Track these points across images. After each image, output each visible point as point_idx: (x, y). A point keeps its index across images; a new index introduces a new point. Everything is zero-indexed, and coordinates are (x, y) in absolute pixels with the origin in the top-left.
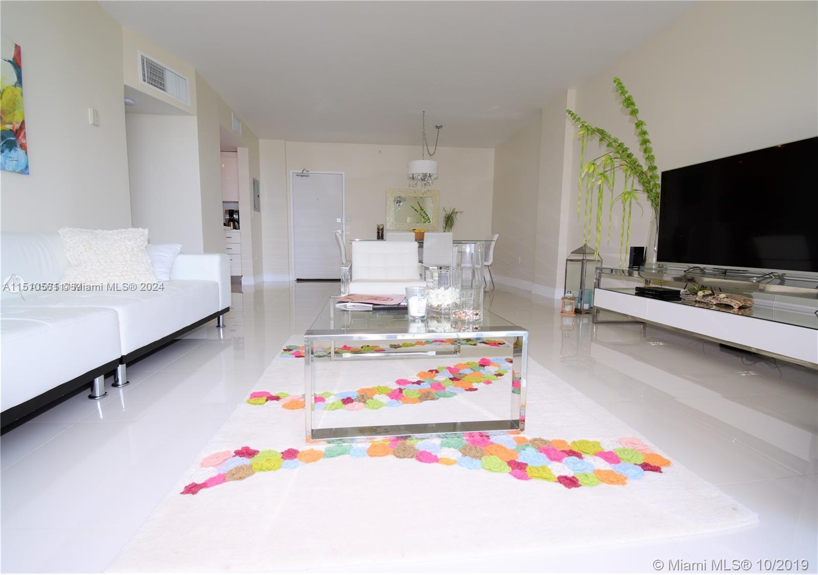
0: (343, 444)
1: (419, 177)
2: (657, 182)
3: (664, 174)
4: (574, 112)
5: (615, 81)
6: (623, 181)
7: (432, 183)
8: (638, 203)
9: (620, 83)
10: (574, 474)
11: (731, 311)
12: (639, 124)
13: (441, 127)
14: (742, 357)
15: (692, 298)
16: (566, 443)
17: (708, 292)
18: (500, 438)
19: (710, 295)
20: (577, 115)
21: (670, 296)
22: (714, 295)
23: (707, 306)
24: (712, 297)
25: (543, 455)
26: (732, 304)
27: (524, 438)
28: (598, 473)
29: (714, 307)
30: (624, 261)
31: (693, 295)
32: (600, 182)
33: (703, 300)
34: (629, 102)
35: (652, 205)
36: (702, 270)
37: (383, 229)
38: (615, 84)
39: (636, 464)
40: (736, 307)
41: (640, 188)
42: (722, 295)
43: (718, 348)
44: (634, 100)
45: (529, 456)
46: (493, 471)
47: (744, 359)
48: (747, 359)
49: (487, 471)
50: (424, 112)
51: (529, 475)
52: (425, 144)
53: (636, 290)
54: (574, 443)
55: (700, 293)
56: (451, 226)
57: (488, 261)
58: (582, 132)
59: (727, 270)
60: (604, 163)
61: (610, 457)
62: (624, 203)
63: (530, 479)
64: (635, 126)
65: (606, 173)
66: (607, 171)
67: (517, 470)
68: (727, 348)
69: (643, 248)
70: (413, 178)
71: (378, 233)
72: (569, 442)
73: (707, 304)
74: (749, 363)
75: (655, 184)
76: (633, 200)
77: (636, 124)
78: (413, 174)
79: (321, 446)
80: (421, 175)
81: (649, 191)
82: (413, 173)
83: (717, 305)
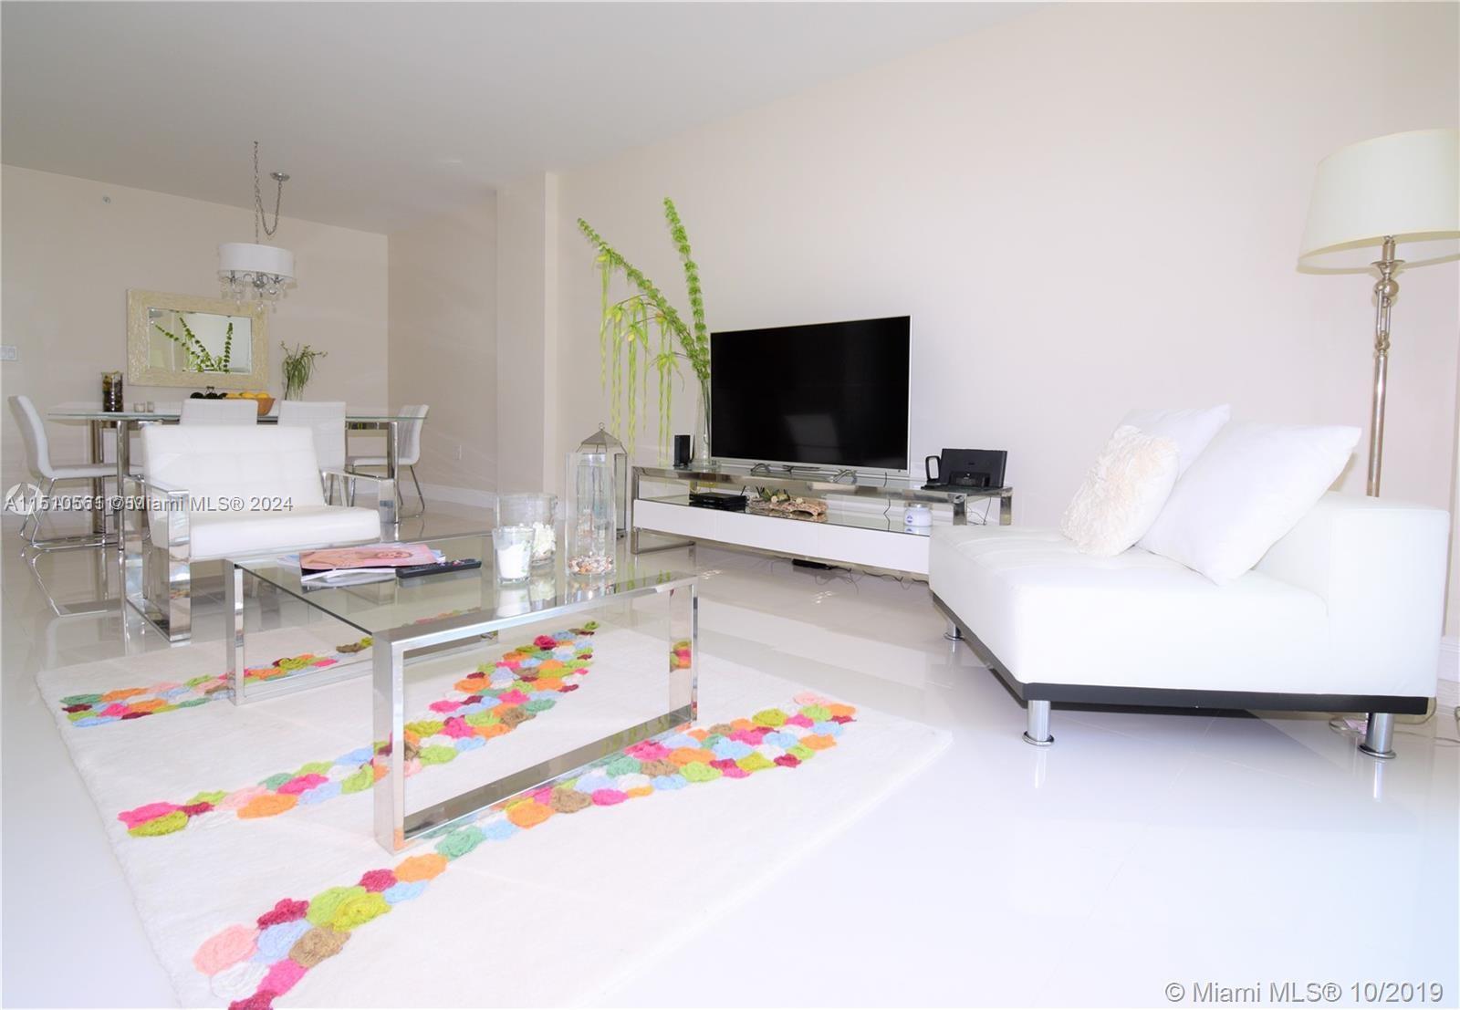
0: (458, 830)
1: (248, 279)
2: (705, 346)
3: (713, 336)
4: (589, 224)
5: (666, 203)
6: (658, 337)
7: (285, 295)
8: (678, 372)
9: (671, 208)
10: (786, 750)
11: (811, 519)
12: (689, 266)
13: (286, 178)
14: (816, 576)
15: (764, 505)
16: (747, 721)
17: (783, 497)
18: (674, 739)
19: (786, 500)
20: (593, 230)
21: (736, 504)
22: (789, 500)
23: (783, 515)
24: (787, 503)
25: (739, 743)
26: (811, 511)
27: (700, 731)
28: (805, 741)
29: (791, 516)
30: (665, 456)
31: (766, 502)
32: (631, 337)
33: (777, 508)
34: (680, 235)
35: (699, 376)
36: (766, 467)
37: (120, 384)
38: (665, 207)
39: (827, 721)
40: (815, 514)
41: (683, 352)
42: (799, 500)
43: (791, 567)
44: (687, 233)
45: (726, 748)
46: (707, 781)
47: (818, 578)
48: (822, 577)
49: (698, 784)
50: (256, 143)
51: (746, 770)
52: (259, 209)
53: (690, 499)
54: (755, 718)
55: (774, 499)
56: (302, 381)
57: (409, 457)
58: (603, 258)
59: (792, 467)
60: (632, 308)
61: (802, 721)
62: (660, 369)
63: (748, 775)
64: (684, 268)
65: (638, 325)
66: (639, 323)
67: (729, 770)
68: (801, 564)
69: (689, 437)
70: (233, 279)
71: (107, 394)
72: (749, 717)
73: (783, 512)
74: (824, 581)
75: (703, 349)
76: (673, 368)
77: (686, 265)
78: (233, 272)
79: (423, 846)
80: (254, 276)
81: (692, 356)
82: (233, 269)
83: (794, 512)
